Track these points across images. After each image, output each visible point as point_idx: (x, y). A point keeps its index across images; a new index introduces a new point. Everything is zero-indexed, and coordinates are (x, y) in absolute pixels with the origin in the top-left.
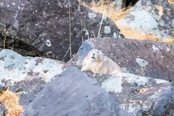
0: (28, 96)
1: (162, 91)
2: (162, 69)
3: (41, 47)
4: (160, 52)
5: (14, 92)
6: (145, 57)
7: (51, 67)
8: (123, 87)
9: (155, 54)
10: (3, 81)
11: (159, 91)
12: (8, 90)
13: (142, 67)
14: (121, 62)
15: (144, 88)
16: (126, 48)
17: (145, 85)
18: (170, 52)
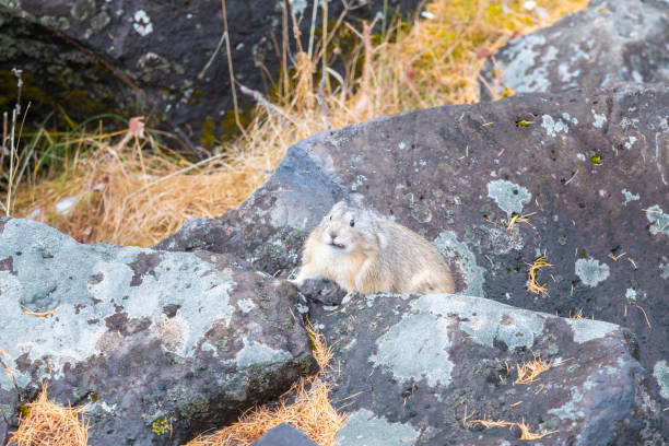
0: (119, 423)
1: (597, 387)
2: (582, 206)
3: (116, 40)
4: (571, 139)
5: (66, 405)
6: (517, 169)
7: (188, 286)
8: (455, 361)
9: (553, 150)
10: (23, 364)
11: (588, 385)
12: (43, 396)
13: (509, 213)
14: (434, 213)
15: (532, 359)
16: (448, 147)
17: (534, 348)
18: (605, 130)
